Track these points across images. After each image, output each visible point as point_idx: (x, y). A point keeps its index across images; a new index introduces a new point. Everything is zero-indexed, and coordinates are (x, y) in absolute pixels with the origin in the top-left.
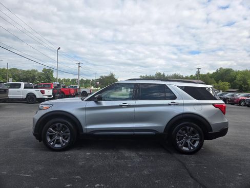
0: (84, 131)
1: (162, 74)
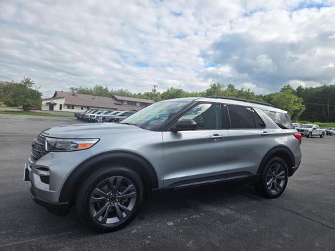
0: (161, 186)
1: (104, 88)
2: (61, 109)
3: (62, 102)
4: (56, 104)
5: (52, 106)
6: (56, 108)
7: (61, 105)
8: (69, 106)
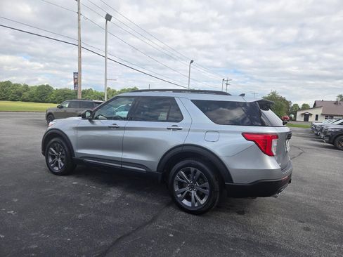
2: (317, 119)
3: (319, 112)
4: (311, 114)
5: (306, 117)
6: (312, 119)
7: (317, 116)
8: (327, 117)
